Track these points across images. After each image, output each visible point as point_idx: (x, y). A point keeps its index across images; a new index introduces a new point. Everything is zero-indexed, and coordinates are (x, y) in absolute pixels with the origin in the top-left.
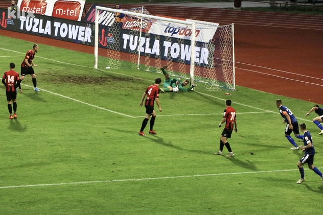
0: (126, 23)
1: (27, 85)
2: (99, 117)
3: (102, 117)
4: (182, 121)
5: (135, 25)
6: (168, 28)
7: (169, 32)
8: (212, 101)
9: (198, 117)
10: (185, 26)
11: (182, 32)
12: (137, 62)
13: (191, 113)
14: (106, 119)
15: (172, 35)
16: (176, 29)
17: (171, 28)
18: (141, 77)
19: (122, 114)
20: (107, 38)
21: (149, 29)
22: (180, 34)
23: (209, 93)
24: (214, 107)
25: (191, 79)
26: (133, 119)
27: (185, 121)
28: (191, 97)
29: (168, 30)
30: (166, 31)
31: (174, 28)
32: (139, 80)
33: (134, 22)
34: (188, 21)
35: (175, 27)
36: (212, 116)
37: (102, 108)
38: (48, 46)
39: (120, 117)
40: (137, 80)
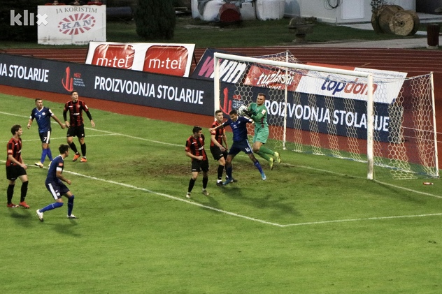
0: (261, 77)
1: (111, 182)
2: (228, 228)
3: (233, 228)
4: (360, 230)
5: (274, 81)
6: (327, 83)
7: (329, 89)
8: (405, 195)
9: (384, 221)
10: (353, 79)
11: (349, 88)
12: (282, 138)
13: (372, 216)
14: (240, 230)
15: (333, 94)
16: (339, 83)
17: (331, 82)
18: (289, 162)
19: (264, 222)
20: (233, 103)
21: (297, 85)
22: (346, 91)
23: (398, 183)
24: (408, 205)
25: (369, 161)
26: (282, 228)
27: (364, 229)
28: (371, 192)
29: (326, 86)
30: (323, 88)
31: (336, 83)
32: (287, 166)
33: (273, 75)
34: (358, 71)
35: (338, 81)
36: (406, 220)
37: (232, 214)
38: (141, 118)
39: (261, 227)
40: (284, 166)
